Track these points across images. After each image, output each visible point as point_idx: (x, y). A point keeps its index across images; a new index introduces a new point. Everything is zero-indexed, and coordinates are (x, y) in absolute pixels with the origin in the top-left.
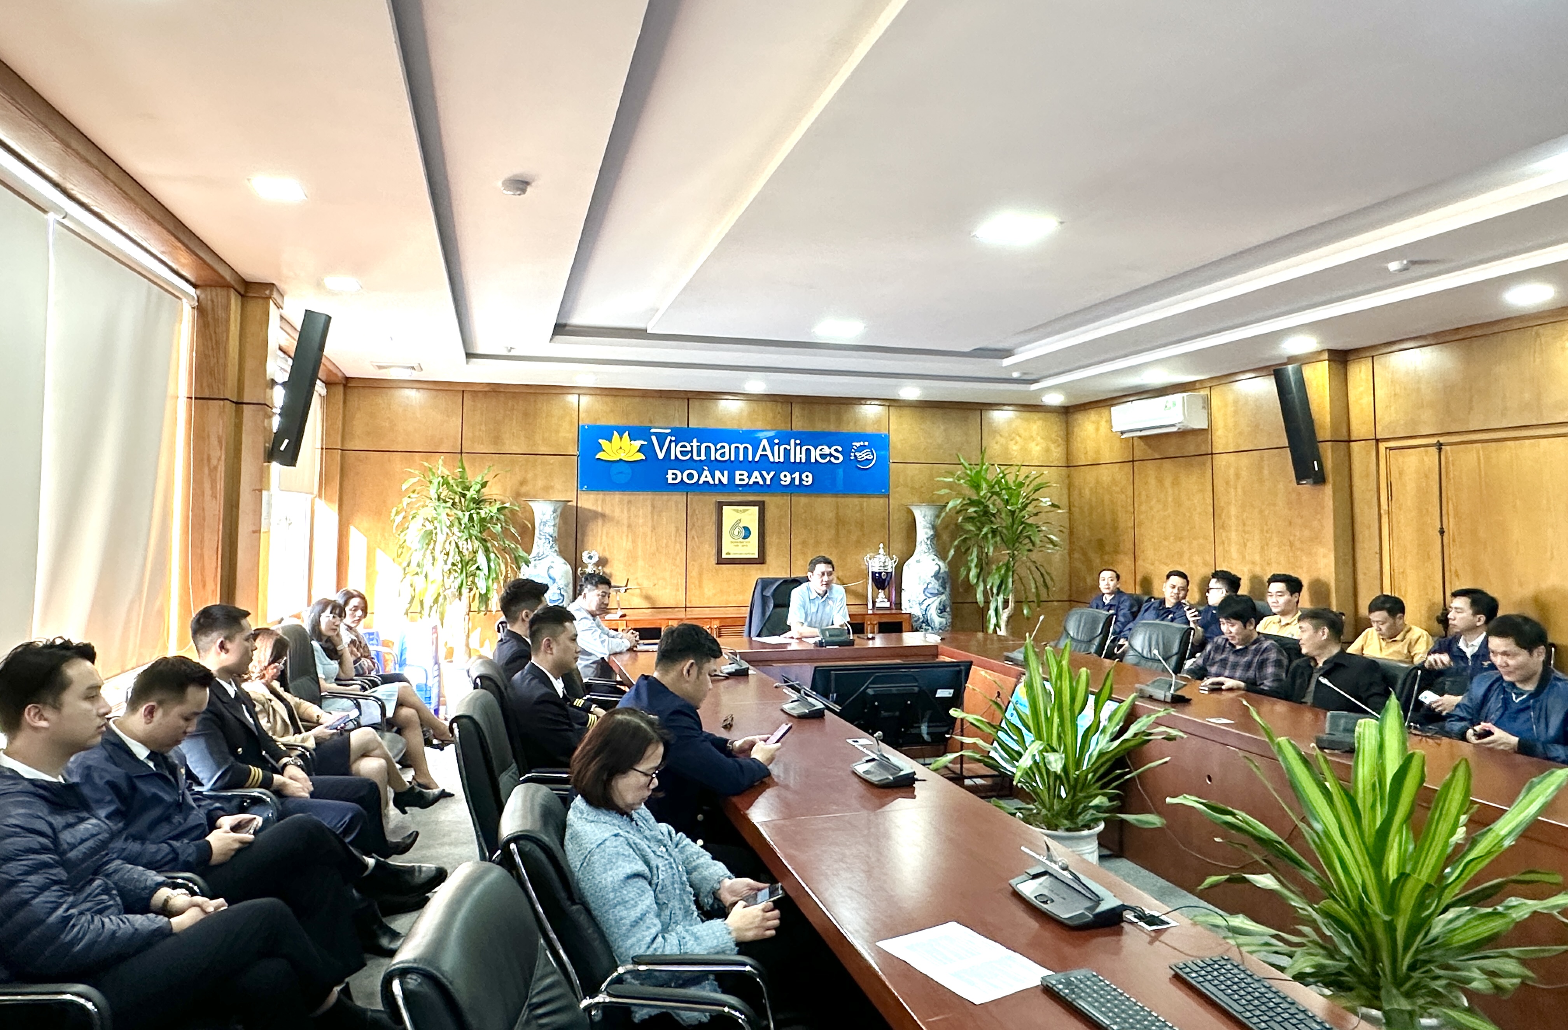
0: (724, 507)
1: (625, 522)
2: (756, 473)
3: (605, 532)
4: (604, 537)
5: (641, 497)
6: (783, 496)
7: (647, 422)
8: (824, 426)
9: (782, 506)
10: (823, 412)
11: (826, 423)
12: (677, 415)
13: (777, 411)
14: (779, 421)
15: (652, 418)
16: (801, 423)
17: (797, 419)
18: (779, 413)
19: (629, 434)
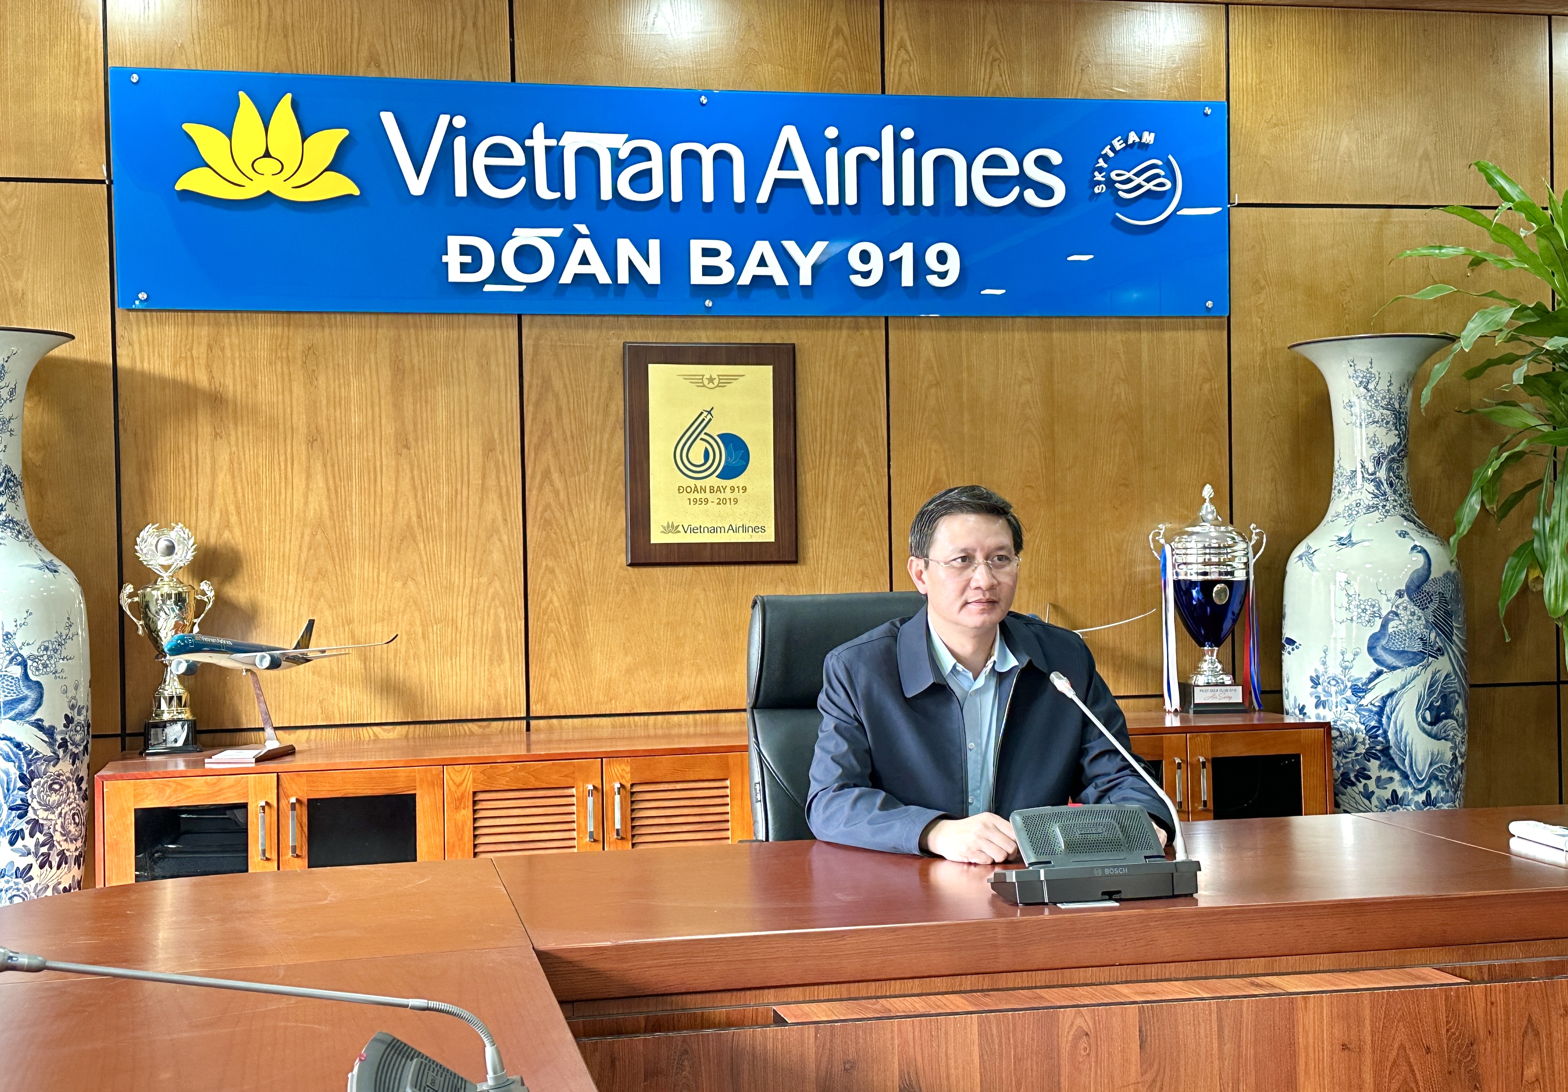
0: (654, 369)
1: (300, 421)
2: (762, 247)
3: (224, 458)
4: (223, 476)
5: (353, 333)
6: (857, 328)
7: (363, 63)
8: (996, 78)
9: (856, 363)
10: (992, 31)
11: (1004, 66)
12: (470, 38)
13: (832, 27)
14: (840, 60)
15: (380, 48)
16: (915, 67)
17: (903, 55)
18: (838, 31)
19: (295, 106)
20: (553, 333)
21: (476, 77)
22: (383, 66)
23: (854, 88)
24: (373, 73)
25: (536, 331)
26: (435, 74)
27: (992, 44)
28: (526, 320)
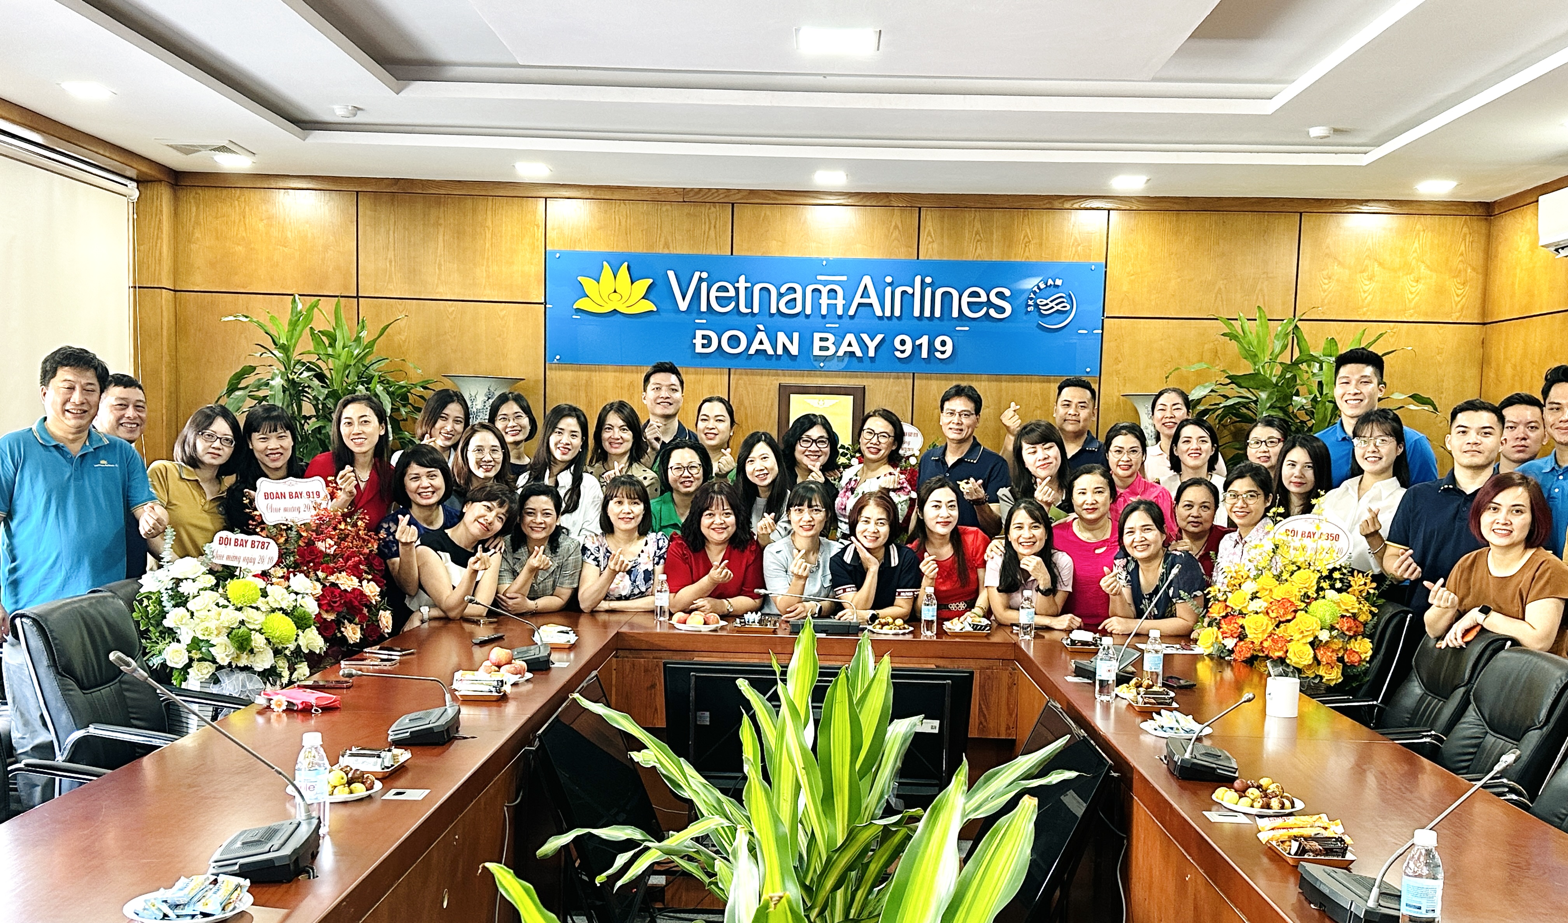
0: (793, 397)
2: (850, 337)
6: (898, 378)
7: (661, 247)
8: (979, 251)
9: (896, 396)
10: (978, 225)
11: (983, 244)
12: (712, 233)
13: (893, 224)
14: (896, 242)
15: (670, 239)
16: (935, 245)
17: (929, 239)
18: (896, 227)
19: (629, 268)
20: (744, 377)
21: (715, 253)
22: (671, 248)
23: (902, 257)
24: (666, 251)
25: (737, 377)
26: (695, 252)
27: (977, 233)
28: (732, 371)
